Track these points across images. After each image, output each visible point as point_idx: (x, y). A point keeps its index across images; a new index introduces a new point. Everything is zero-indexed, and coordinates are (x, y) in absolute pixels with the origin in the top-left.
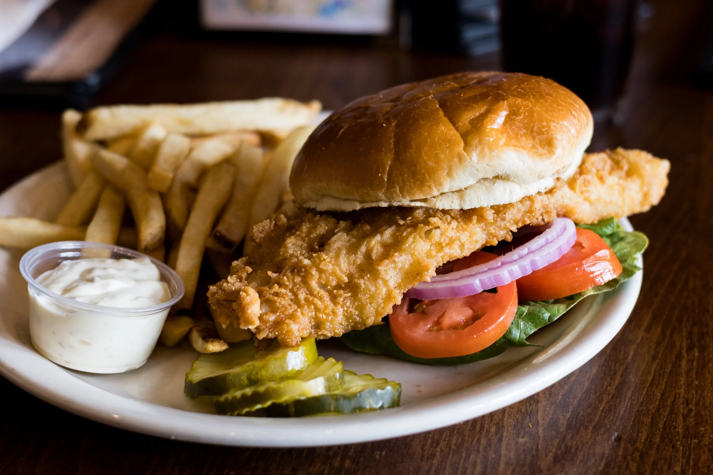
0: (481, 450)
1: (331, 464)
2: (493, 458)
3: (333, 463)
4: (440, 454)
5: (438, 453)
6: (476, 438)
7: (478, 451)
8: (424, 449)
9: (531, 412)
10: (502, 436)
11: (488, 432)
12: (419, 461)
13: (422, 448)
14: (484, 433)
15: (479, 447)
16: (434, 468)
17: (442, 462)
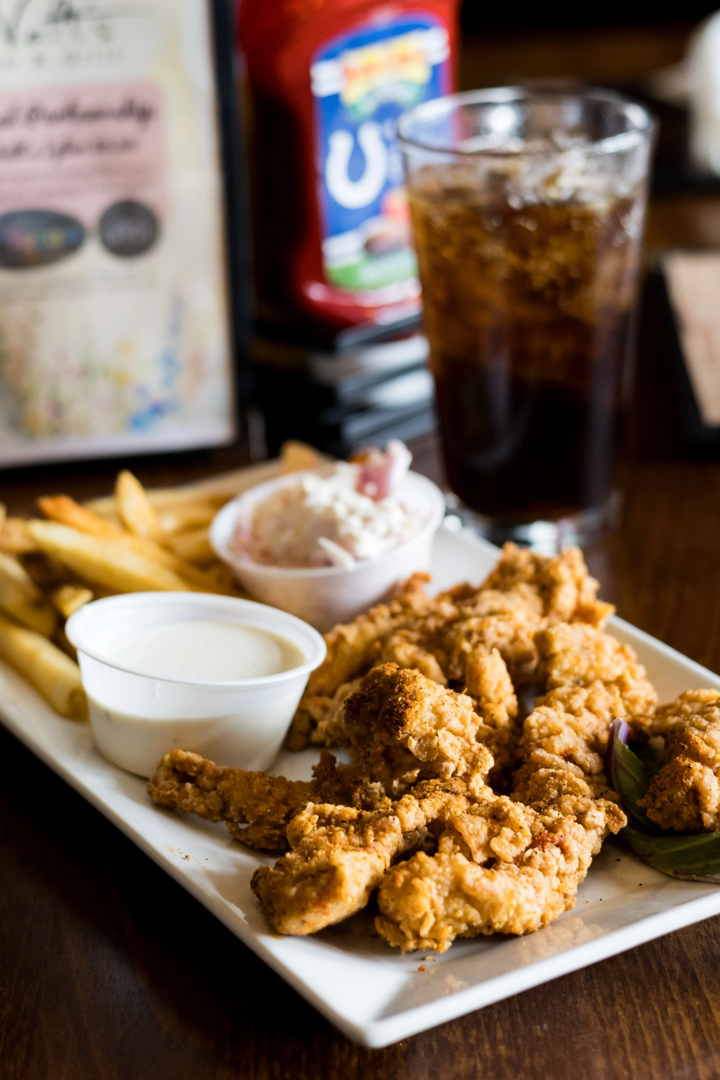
0: (677, 998)
1: (479, 1054)
2: (699, 1006)
3: (482, 1053)
4: (625, 1015)
5: (620, 1013)
6: (661, 983)
7: (673, 1000)
8: (598, 1010)
9: (715, 934)
10: (693, 974)
11: (672, 972)
12: (600, 1028)
13: (595, 1010)
14: (668, 974)
15: (671, 995)
16: (626, 1035)
17: (633, 1024)
